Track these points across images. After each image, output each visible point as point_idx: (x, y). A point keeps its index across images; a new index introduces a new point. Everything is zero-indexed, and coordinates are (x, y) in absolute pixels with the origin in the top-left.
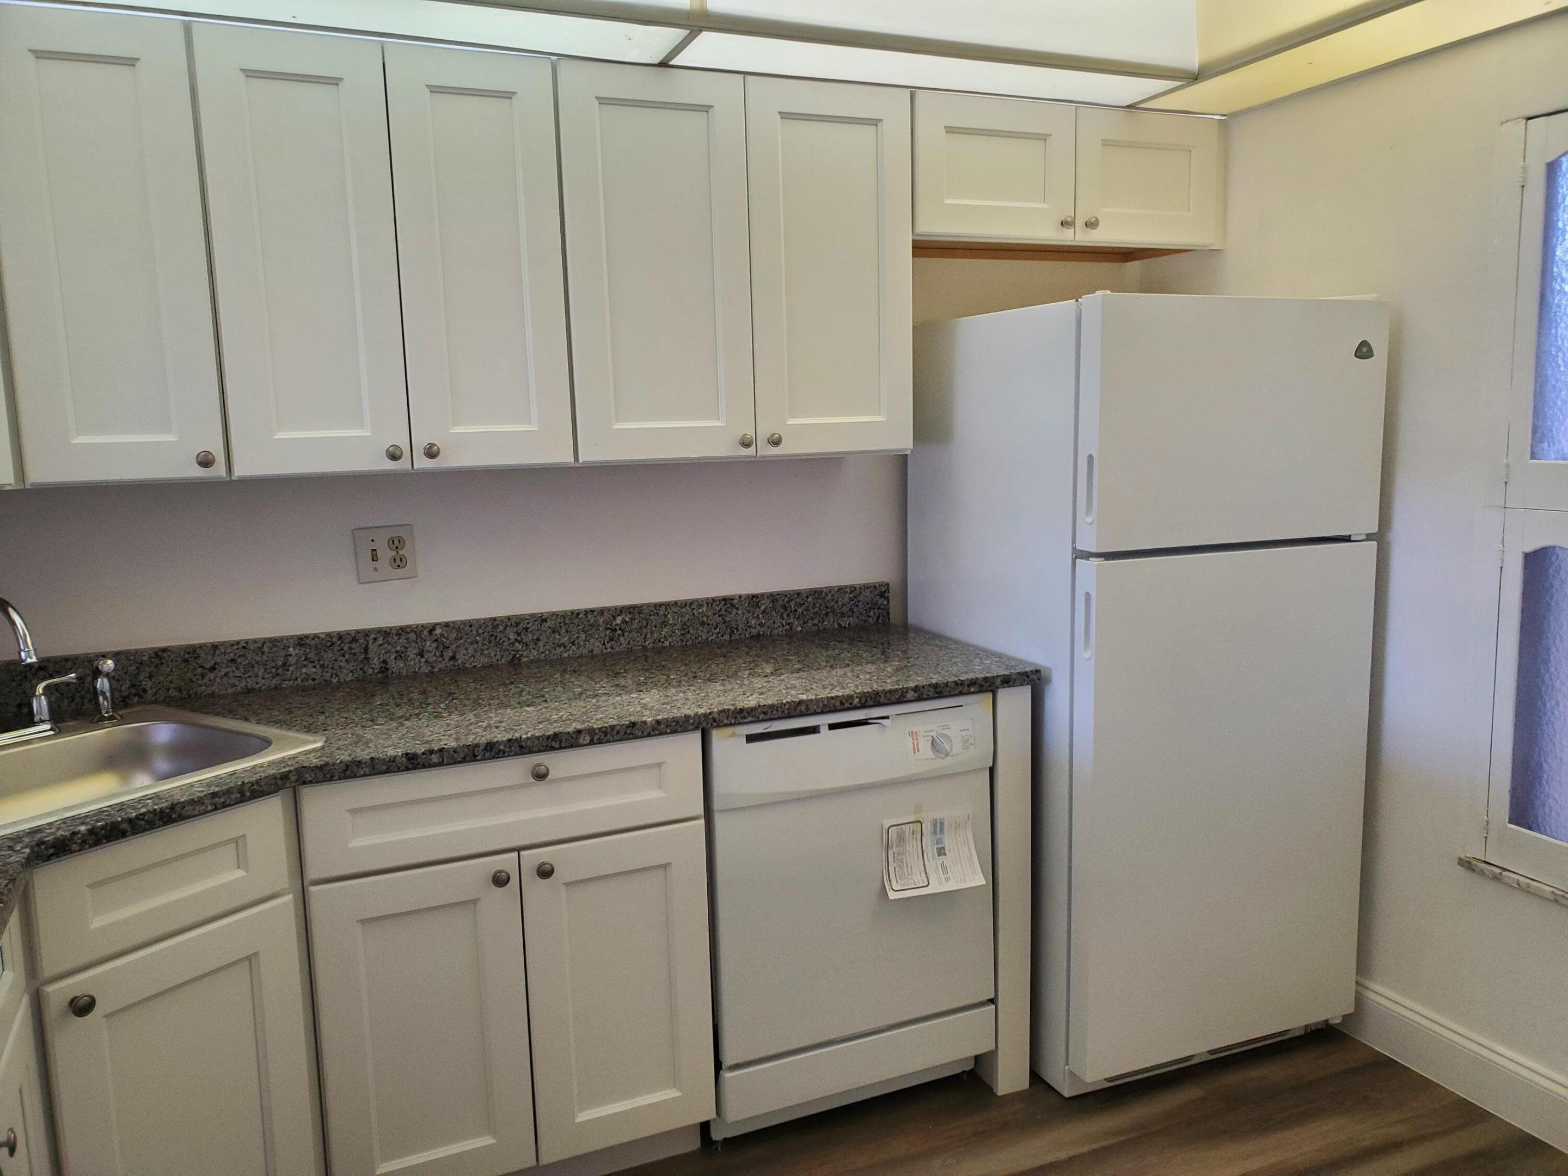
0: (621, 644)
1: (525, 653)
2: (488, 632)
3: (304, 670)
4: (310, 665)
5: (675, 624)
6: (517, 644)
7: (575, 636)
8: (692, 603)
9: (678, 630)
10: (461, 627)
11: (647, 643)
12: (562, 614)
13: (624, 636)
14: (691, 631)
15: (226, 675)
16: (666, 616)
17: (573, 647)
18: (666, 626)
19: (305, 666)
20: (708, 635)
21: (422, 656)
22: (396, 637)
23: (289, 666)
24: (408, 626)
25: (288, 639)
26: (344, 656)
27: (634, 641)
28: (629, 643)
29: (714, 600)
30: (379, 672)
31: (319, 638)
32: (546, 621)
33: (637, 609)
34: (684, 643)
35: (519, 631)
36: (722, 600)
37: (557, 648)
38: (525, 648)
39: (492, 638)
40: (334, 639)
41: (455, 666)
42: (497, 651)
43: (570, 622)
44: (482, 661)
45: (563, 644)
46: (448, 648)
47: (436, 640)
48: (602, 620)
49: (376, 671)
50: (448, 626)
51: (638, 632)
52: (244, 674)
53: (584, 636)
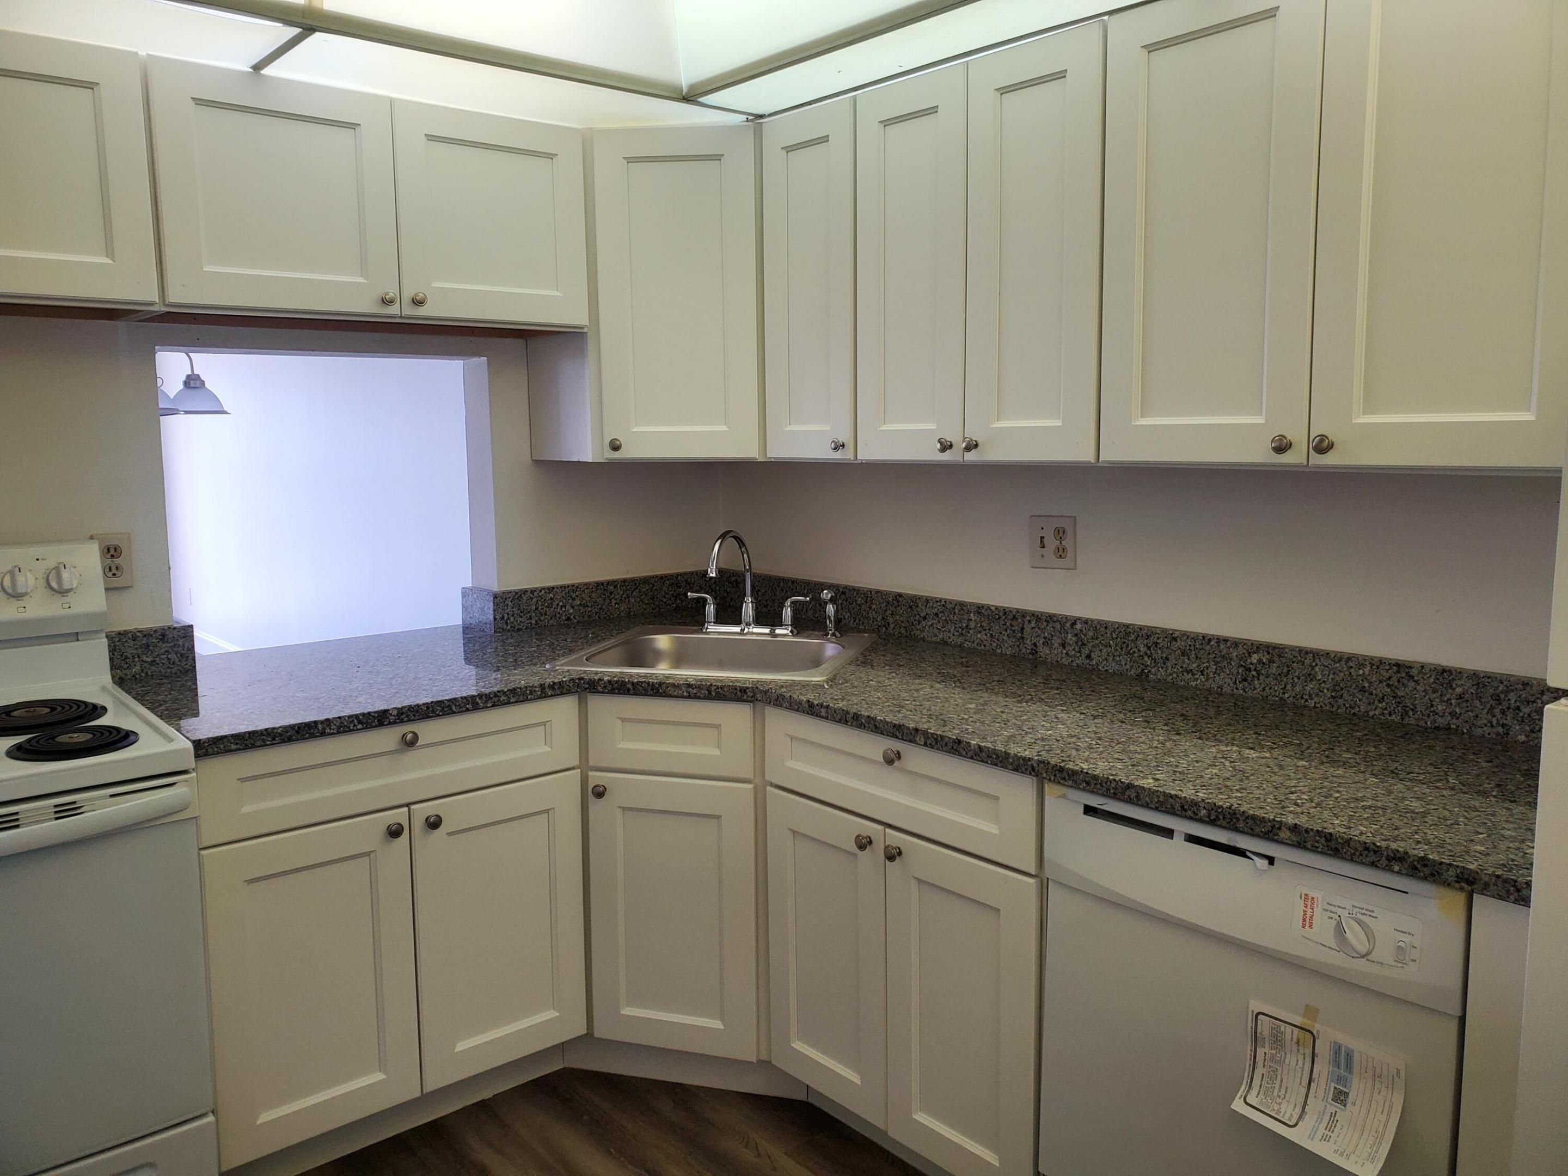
0: (1255, 689)
1: (1153, 670)
2: (1121, 638)
3: (979, 636)
4: (984, 632)
5: (1324, 681)
6: (1146, 658)
7: (1205, 665)
8: (1349, 658)
9: (1328, 689)
10: (1098, 627)
11: (1287, 695)
12: (1192, 636)
13: (1259, 679)
14: (1346, 696)
15: (932, 625)
16: (1313, 668)
17: (1202, 677)
18: (1311, 680)
19: (980, 632)
20: (1369, 707)
21: (1064, 647)
22: (1045, 624)
23: (970, 629)
24: (1055, 615)
25: (970, 606)
26: (1006, 631)
27: (1270, 688)
28: (1264, 690)
29: (1381, 662)
30: (1030, 654)
31: (990, 610)
32: (1176, 641)
33: (1277, 650)
34: (1334, 709)
35: (1149, 645)
36: (1394, 665)
37: (1185, 674)
38: (1153, 664)
39: (1125, 645)
40: (1001, 614)
41: (1090, 665)
42: (1127, 661)
43: (1201, 647)
44: (1113, 667)
45: (1191, 670)
46: (1085, 645)
47: (1076, 635)
48: (1235, 654)
49: (1028, 651)
50: (1087, 623)
51: (1276, 679)
52: (942, 628)
53: (1215, 667)
